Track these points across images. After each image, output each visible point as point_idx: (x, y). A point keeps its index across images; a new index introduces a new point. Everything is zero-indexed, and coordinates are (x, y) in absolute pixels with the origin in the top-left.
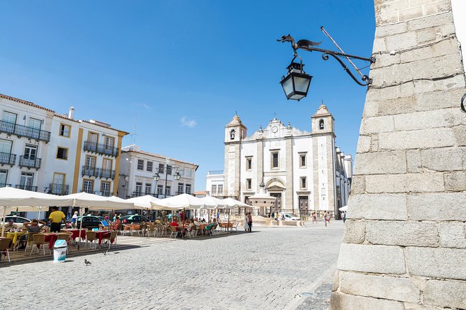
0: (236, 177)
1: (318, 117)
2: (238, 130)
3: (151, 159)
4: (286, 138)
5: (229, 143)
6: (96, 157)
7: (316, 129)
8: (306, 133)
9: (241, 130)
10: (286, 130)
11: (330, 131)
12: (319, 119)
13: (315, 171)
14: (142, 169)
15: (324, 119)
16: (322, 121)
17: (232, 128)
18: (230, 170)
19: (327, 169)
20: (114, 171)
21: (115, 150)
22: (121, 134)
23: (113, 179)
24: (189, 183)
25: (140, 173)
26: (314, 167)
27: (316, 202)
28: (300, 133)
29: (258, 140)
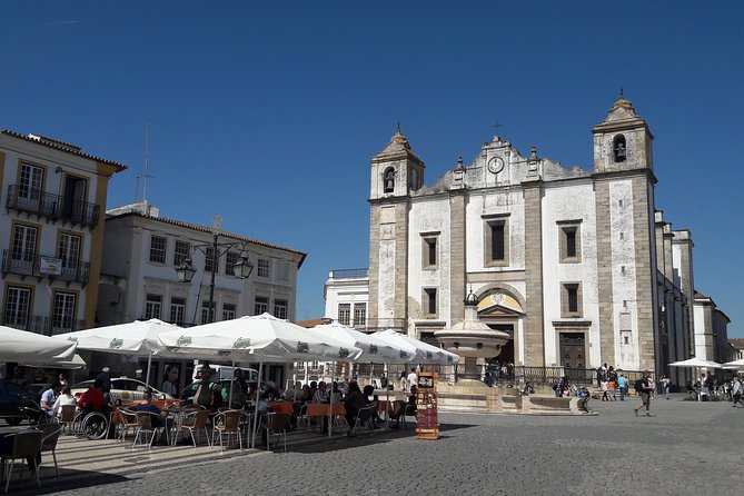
0: (398, 285)
1: (610, 131)
2: (402, 168)
3: (185, 236)
4: (525, 185)
5: (381, 201)
6: (38, 228)
7: (604, 162)
8: (576, 172)
9: (410, 169)
10: (525, 167)
11: (641, 163)
12: (612, 136)
13: (604, 270)
14: (162, 260)
15: (626, 134)
16: (620, 141)
17: (388, 164)
18: (382, 267)
19: (633, 264)
20: (88, 265)
21: (90, 210)
22: (107, 169)
23: (84, 285)
24: (281, 297)
25: (157, 271)
26: (600, 258)
27: (607, 349)
28: (560, 173)
29: (452, 193)
